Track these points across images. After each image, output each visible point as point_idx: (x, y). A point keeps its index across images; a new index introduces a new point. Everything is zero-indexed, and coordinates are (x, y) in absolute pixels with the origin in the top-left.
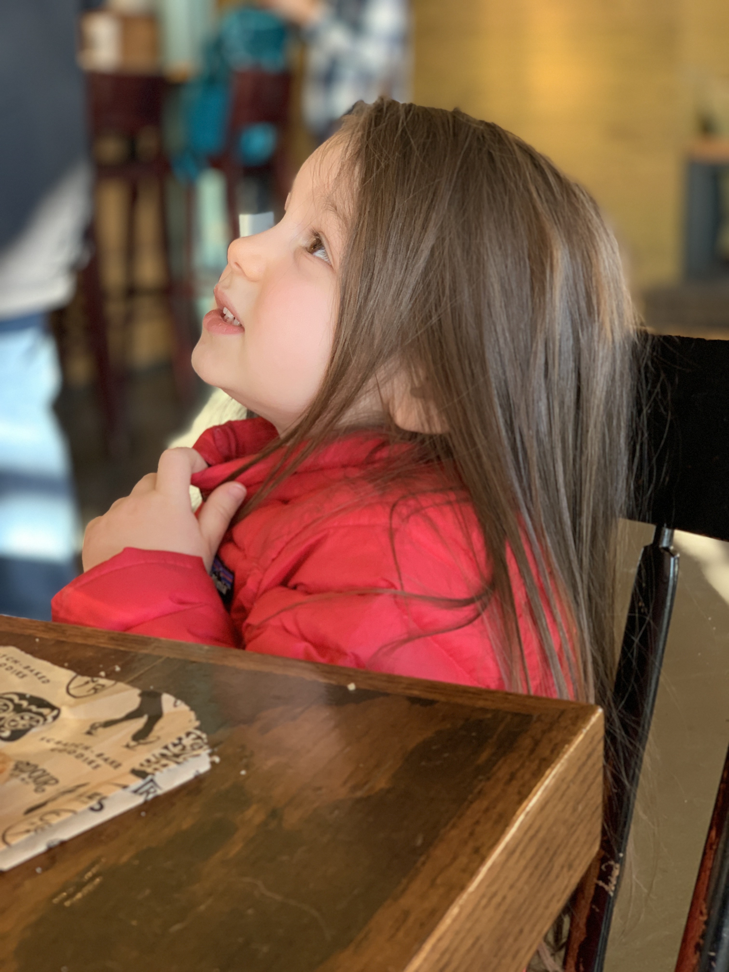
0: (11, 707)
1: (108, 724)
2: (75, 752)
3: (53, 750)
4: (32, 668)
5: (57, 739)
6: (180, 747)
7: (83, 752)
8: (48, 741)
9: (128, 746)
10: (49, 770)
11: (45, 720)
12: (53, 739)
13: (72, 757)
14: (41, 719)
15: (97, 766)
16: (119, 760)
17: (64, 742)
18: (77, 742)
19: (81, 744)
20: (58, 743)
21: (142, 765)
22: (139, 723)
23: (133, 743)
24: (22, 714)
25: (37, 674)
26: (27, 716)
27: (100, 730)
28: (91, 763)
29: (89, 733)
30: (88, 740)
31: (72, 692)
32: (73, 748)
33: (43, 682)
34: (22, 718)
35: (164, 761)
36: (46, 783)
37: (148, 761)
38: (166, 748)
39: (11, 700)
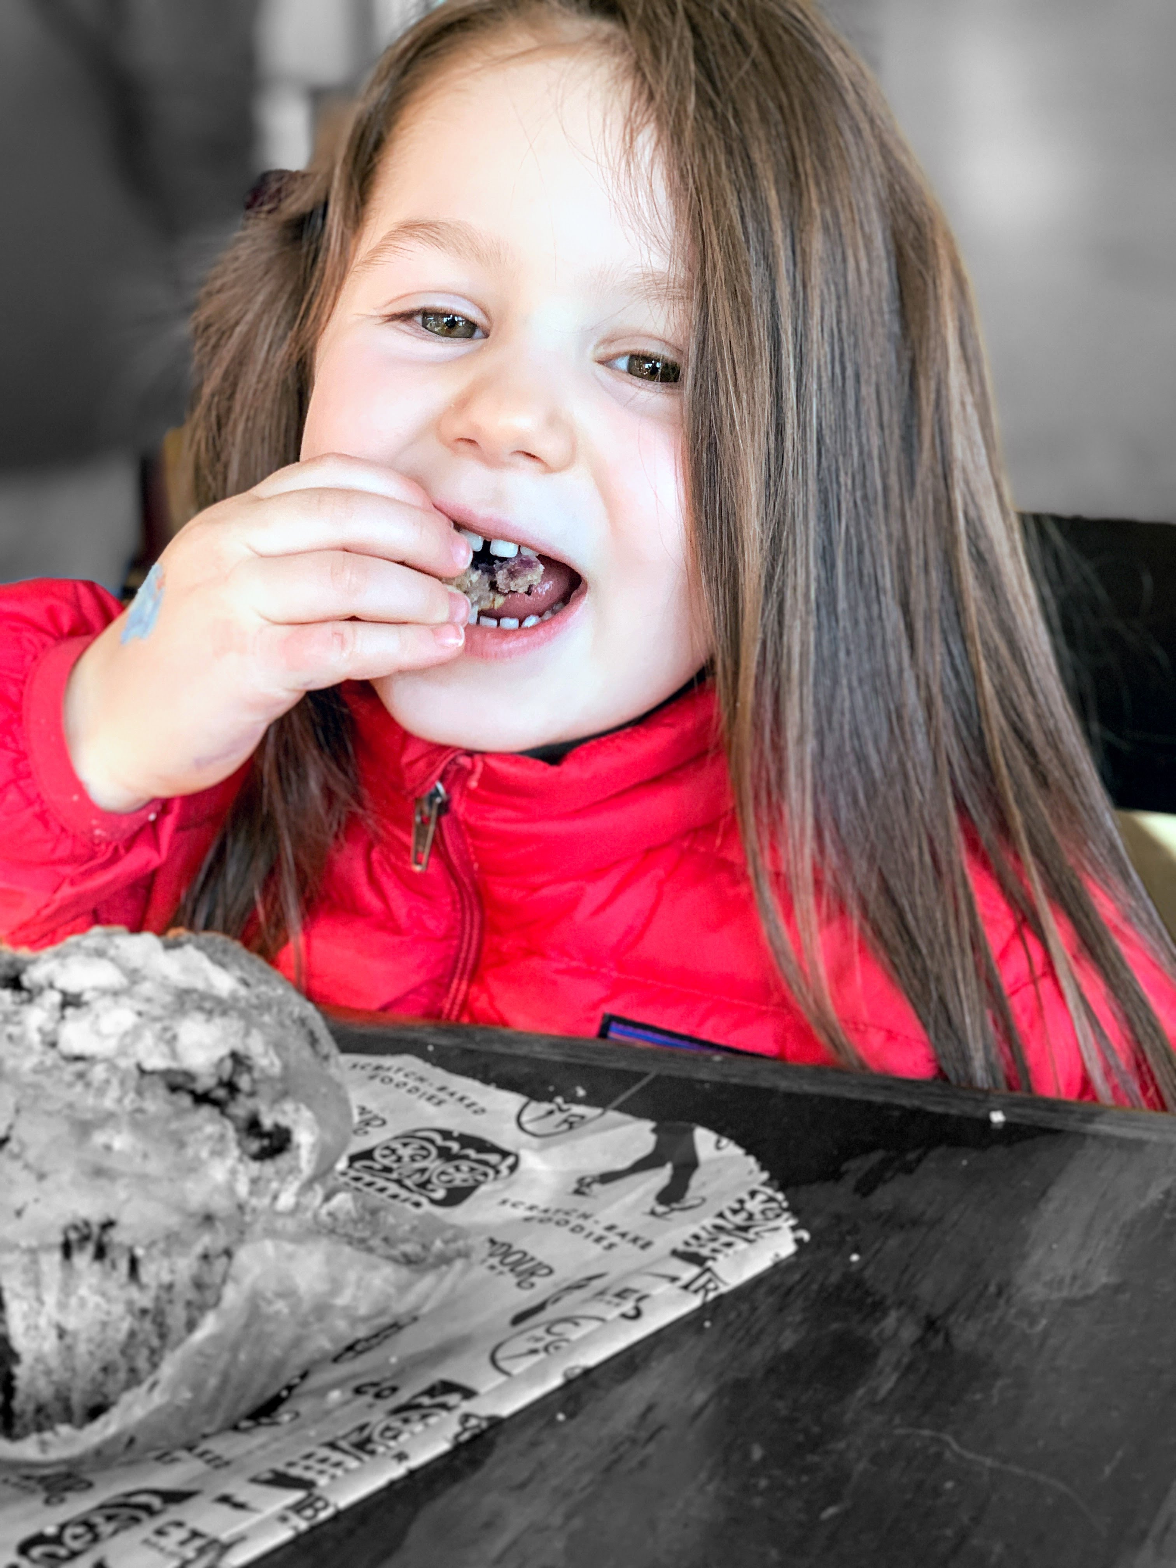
0: (434, 1152)
1: (607, 1178)
2: (567, 1222)
3: (527, 1219)
4: (452, 1089)
5: (529, 1203)
6: (743, 1215)
7: (581, 1222)
8: (514, 1205)
9: (653, 1213)
10: (532, 1252)
11: (497, 1172)
12: (522, 1203)
13: (565, 1230)
14: (491, 1173)
15: (611, 1246)
16: (646, 1236)
17: (542, 1206)
18: (567, 1207)
19: (575, 1210)
20: (532, 1208)
21: (687, 1244)
22: (662, 1177)
23: (660, 1209)
24: (456, 1163)
25: (462, 1099)
26: (465, 1166)
27: (596, 1187)
28: (599, 1240)
29: (578, 1192)
30: (584, 1204)
31: (528, 1127)
32: (560, 1216)
33: (475, 1112)
34: (457, 1169)
35: (725, 1238)
36: (532, 1274)
37: (696, 1237)
38: (721, 1215)
39: (431, 1141)
